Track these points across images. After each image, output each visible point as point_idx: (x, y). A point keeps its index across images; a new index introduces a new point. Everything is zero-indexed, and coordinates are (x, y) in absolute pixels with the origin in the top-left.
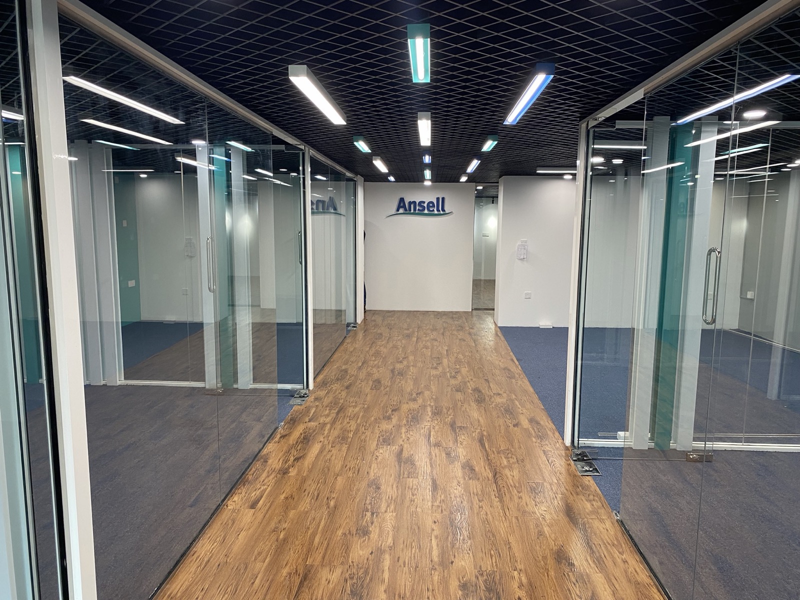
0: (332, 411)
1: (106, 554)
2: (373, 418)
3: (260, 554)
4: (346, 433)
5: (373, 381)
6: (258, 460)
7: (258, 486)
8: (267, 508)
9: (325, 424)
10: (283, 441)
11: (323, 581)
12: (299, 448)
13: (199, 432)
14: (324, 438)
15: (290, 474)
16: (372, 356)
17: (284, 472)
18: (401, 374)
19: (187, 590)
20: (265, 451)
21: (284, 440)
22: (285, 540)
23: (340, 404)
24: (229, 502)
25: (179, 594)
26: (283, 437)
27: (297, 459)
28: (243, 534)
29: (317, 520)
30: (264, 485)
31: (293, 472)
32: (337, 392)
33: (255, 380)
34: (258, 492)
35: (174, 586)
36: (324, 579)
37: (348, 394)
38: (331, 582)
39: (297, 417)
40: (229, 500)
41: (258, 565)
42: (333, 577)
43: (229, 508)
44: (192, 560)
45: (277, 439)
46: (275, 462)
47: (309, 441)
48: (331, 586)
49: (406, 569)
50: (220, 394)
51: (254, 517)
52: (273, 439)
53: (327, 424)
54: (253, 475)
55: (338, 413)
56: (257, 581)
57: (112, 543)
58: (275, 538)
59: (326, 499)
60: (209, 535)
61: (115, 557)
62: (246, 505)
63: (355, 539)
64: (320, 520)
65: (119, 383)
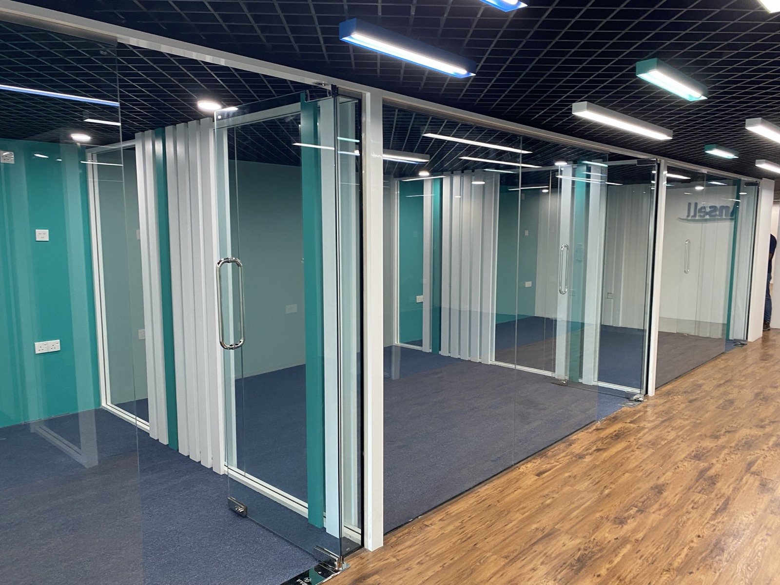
0: (658, 419)
1: (423, 474)
2: (698, 434)
3: (523, 508)
4: (660, 440)
5: (726, 401)
6: (564, 443)
7: (552, 461)
8: (549, 479)
9: (643, 428)
10: (595, 432)
11: (560, 544)
12: (605, 442)
13: (530, 411)
14: (635, 439)
15: (584, 460)
16: (744, 376)
17: (581, 457)
18: (766, 399)
19: (459, 513)
20: (574, 437)
21: (597, 433)
22: (548, 505)
23: (672, 415)
24: (522, 466)
25: (453, 514)
26: (597, 430)
27: (598, 450)
28: (519, 491)
29: (585, 500)
30: (557, 462)
31: (588, 459)
32: (677, 403)
33: (600, 379)
34: (549, 466)
35: (453, 508)
36: (562, 542)
37: (687, 407)
38: (566, 546)
39: (620, 417)
40: (523, 465)
41: (518, 514)
42: (570, 543)
43: (520, 470)
44: (474, 496)
45: (590, 430)
46: (577, 448)
47: (618, 438)
48: (564, 548)
49: (640, 561)
50: (562, 385)
51: (534, 482)
52: (587, 429)
53: (645, 428)
54: (553, 452)
55: (662, 422)
56: (510, 525)
57: (430, 469)
58: (541, 501)
59: (604, 486)
60: (494, 484)
61: (427, 478)
62: (534, 473)
63: (609, 524)
64: (588, 500)
65: (490, 363)
